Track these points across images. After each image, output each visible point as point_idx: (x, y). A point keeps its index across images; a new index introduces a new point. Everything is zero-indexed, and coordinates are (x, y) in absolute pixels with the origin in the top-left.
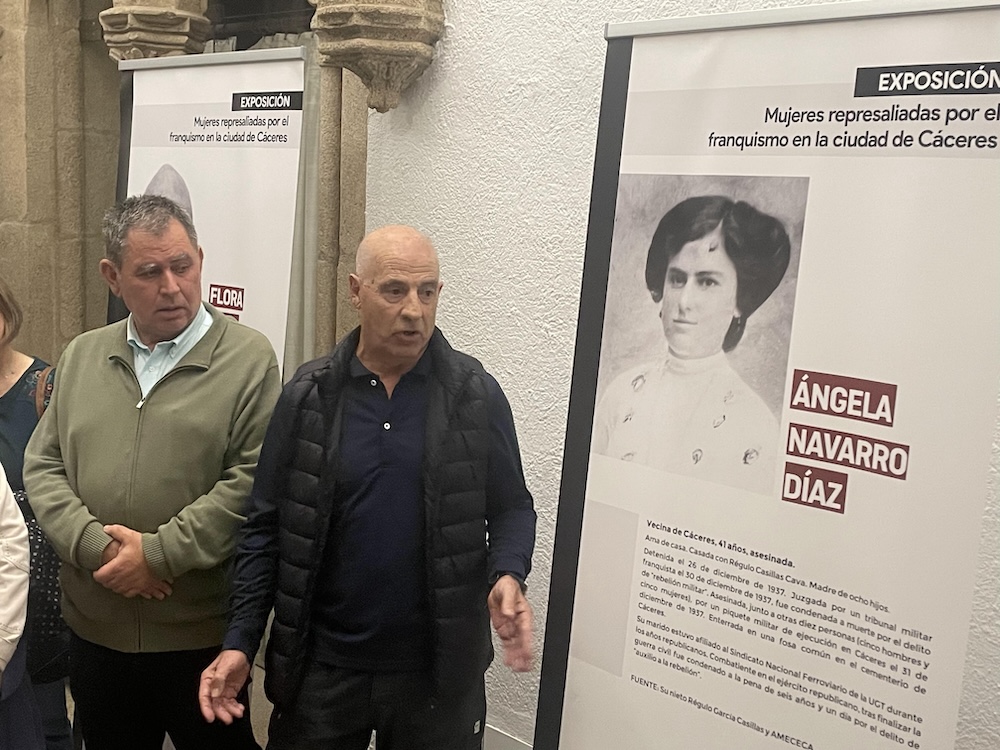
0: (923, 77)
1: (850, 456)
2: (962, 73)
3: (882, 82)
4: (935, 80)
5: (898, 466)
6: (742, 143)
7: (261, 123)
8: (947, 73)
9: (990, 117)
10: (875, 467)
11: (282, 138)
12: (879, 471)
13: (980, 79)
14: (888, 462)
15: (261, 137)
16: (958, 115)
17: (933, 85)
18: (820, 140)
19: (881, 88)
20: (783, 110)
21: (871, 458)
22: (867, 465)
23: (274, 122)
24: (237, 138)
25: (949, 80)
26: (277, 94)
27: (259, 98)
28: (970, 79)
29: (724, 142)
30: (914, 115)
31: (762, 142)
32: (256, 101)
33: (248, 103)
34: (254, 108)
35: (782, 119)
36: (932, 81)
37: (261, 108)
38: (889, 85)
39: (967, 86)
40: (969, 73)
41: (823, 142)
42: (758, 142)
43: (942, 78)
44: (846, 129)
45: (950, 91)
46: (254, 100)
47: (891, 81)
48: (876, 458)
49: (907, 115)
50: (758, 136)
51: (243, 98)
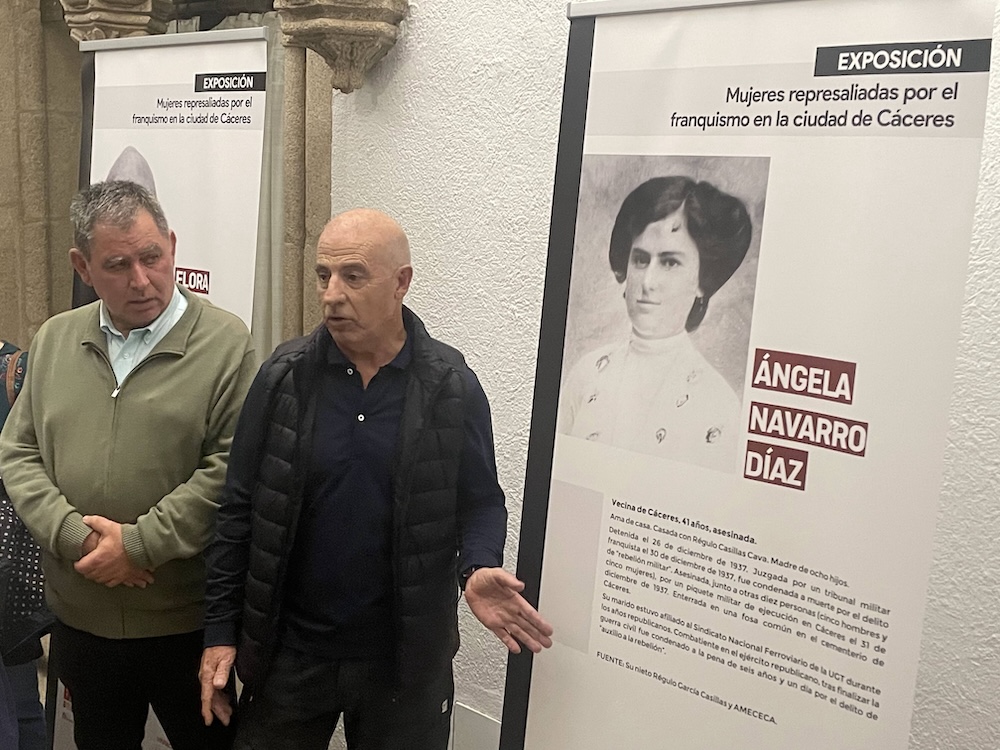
0: (881, 56)
1: (810, 434)
2: (919, 52)
3: (841, 61)
4: (893, 59)
5: (857, 443)
6: (703, 122)
7: (224, 104)
8: (905, 52)
9: (947, 96)
10: (834, 444)
11: (246, 120)
12: (838, 448)
13: (937, 58)
14: (847, 439)
15: (225, 118)
16: (916, 94)
17: (891, 65)
18: (781, 119)
19: (841, 68)
20: (744, 90)
21: (831, 436)
22: (827, 442)
23: (236, 104)
24: (201, 120)
25: (907, 58)
26: (239, 75)
27: (222, 79)
28: (928, 59)
29: (686, 122)
30: (873, 94)
31: (723, 121)
32: (219, 82)
33: (211, 84)
34: (217, 89)
35: (744, 98)
36: (891, 61)
37: (224, 90)
38: (848, 64)
39: (925, 65)
40: (926, 52)
41: (783, 121)
42: (719, 122)
43: (900, 57)
44: (806, 108)
45: (908, 70)
46: (217, 81)
47: (850, 59)
48: (836, 435)
49: (865, 94)
50: (720, 116)
51: (206, 79)
